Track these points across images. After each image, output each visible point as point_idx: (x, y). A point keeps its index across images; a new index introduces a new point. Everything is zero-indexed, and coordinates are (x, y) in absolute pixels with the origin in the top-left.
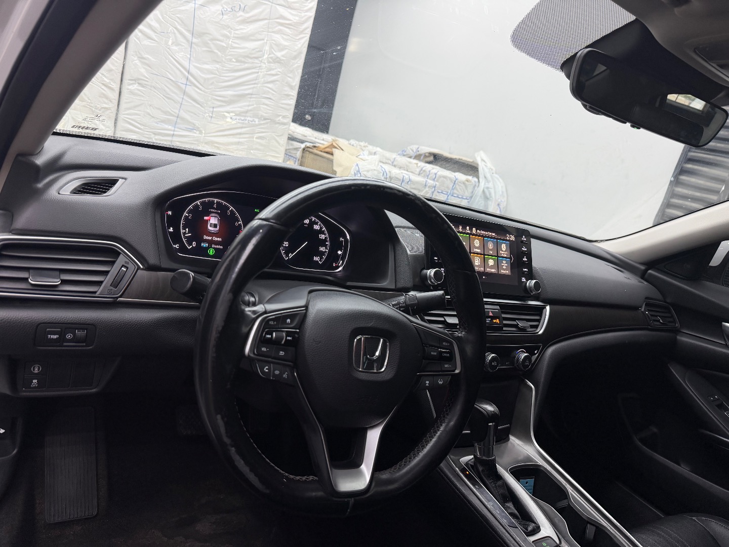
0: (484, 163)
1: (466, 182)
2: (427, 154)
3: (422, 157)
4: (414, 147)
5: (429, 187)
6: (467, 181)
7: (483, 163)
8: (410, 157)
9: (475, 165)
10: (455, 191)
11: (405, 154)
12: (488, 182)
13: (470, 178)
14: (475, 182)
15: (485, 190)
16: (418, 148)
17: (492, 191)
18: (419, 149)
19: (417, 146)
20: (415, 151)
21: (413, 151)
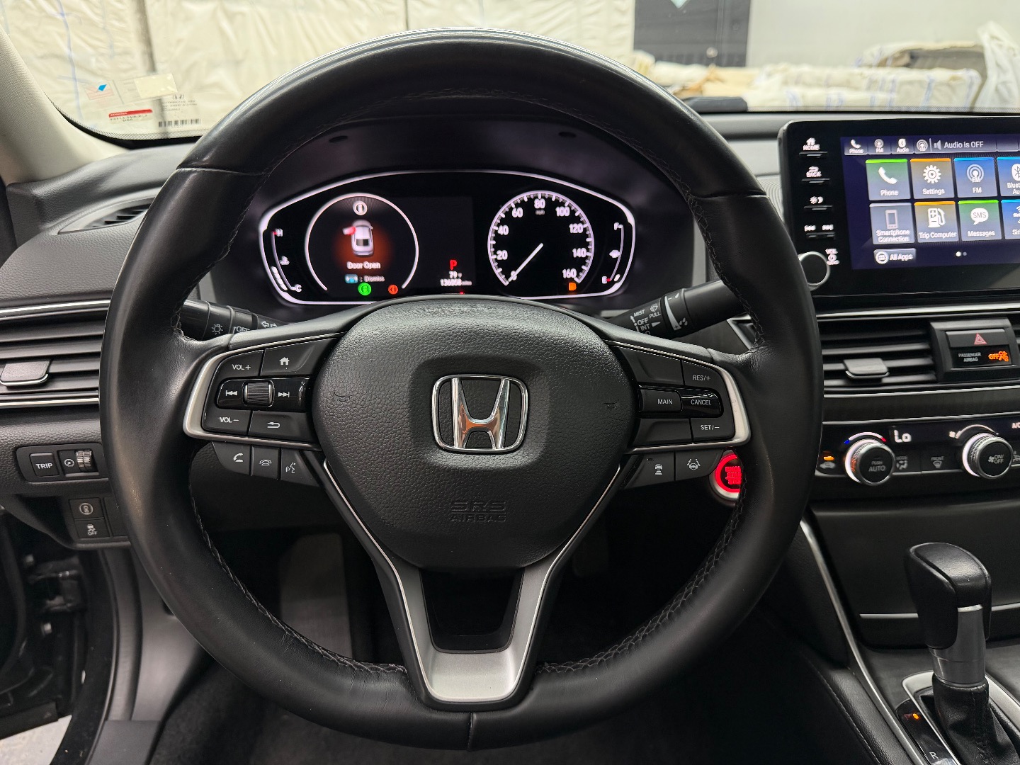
0: (997, 42)
2: (897, 55)
3: (889, 62)
4: (875, 50)
8: (870, 66)
9: (978, 50)
12: (1005, 73)
13: (962, 74)
14: (971, 77)
16: (881, 49)
18: (883, 51)
19: (879, 47)
20: (877, 55)
21: (873, 55)
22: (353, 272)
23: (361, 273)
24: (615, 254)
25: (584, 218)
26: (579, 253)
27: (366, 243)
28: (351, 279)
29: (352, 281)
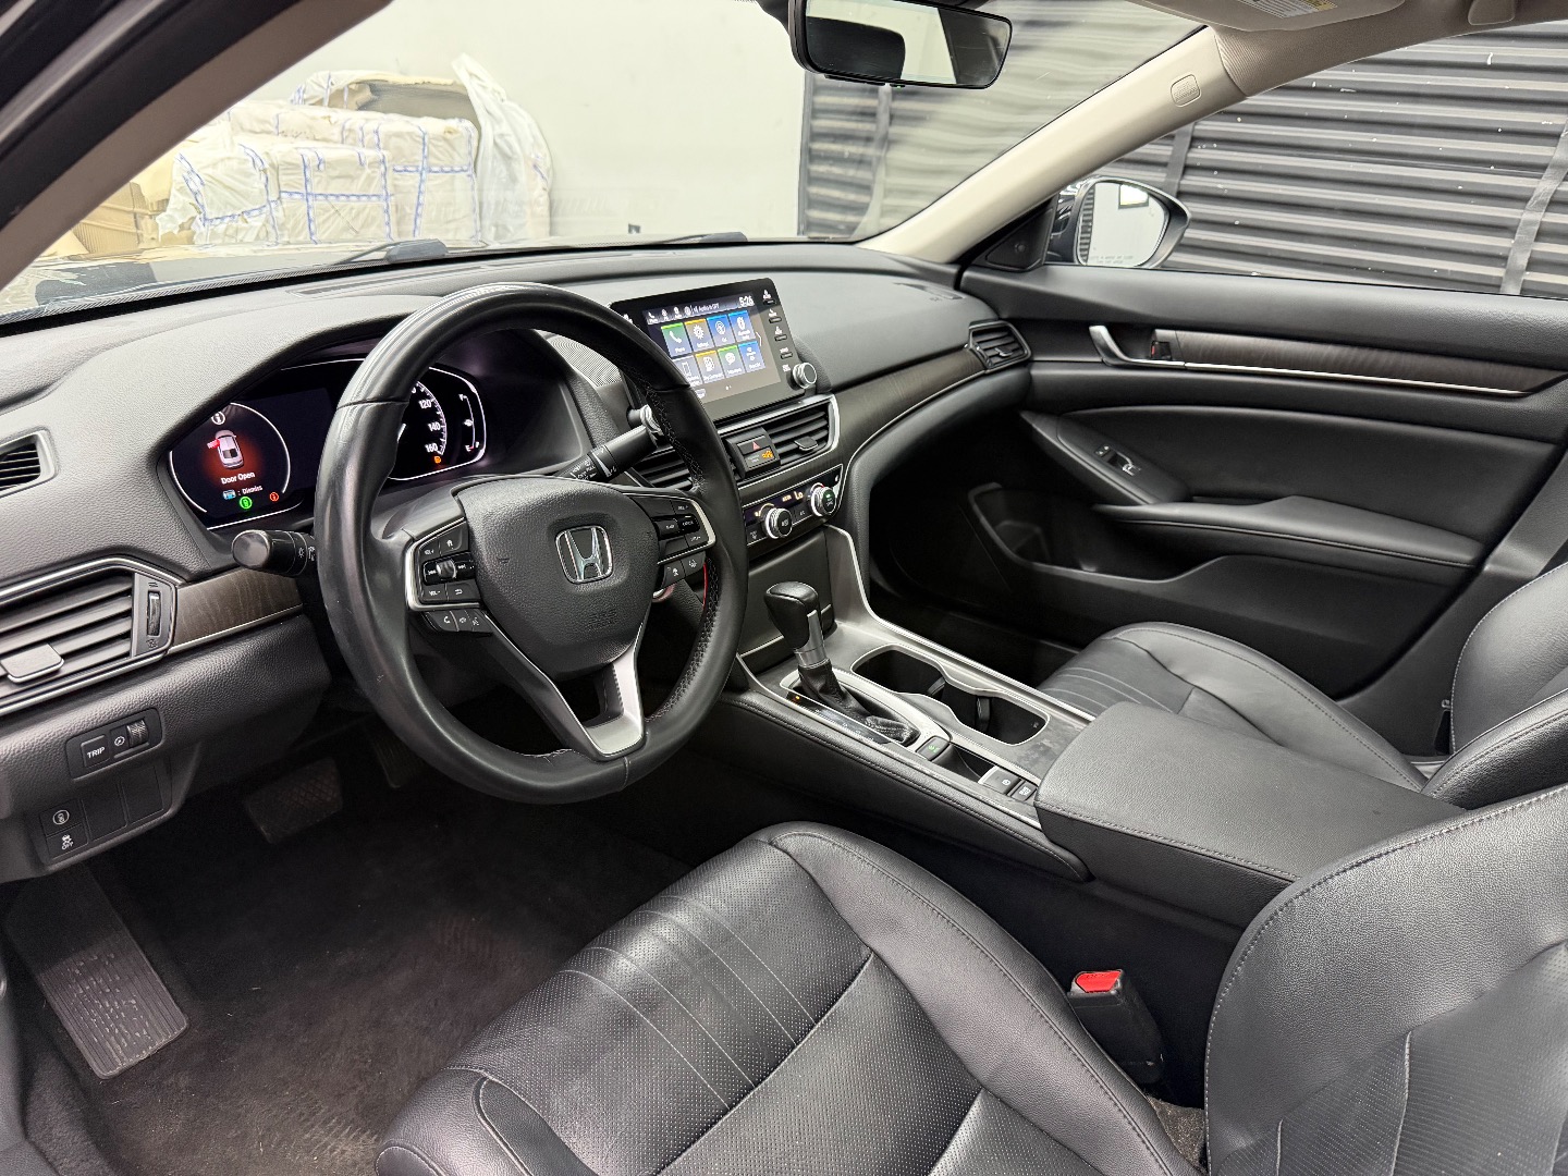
0: (480, 82)
1: (448, 136)
2: (353, 87)
3: (346, 96)
4: (322, 77)
5: (370, 165)
6: (450, 132)
7: (476, 81)
9: (461, 91)
10: (432, 160)
11: (305, 96)
12: (499, 122)
13: (453, 123)
14: (467, 129)
15: (498, 141)
16: (330, 77)
17: (512, 140)
18: (332, 80)
19: (326, 73)
20: (325, 86)
21: (320, 85)
22: (229, 487)
23: (237, 486)
24: (469, 423)
25: (429, 393)
26: (434, 426)
27: (233, 453)
28: (229, 495)
29: (230, 497)
